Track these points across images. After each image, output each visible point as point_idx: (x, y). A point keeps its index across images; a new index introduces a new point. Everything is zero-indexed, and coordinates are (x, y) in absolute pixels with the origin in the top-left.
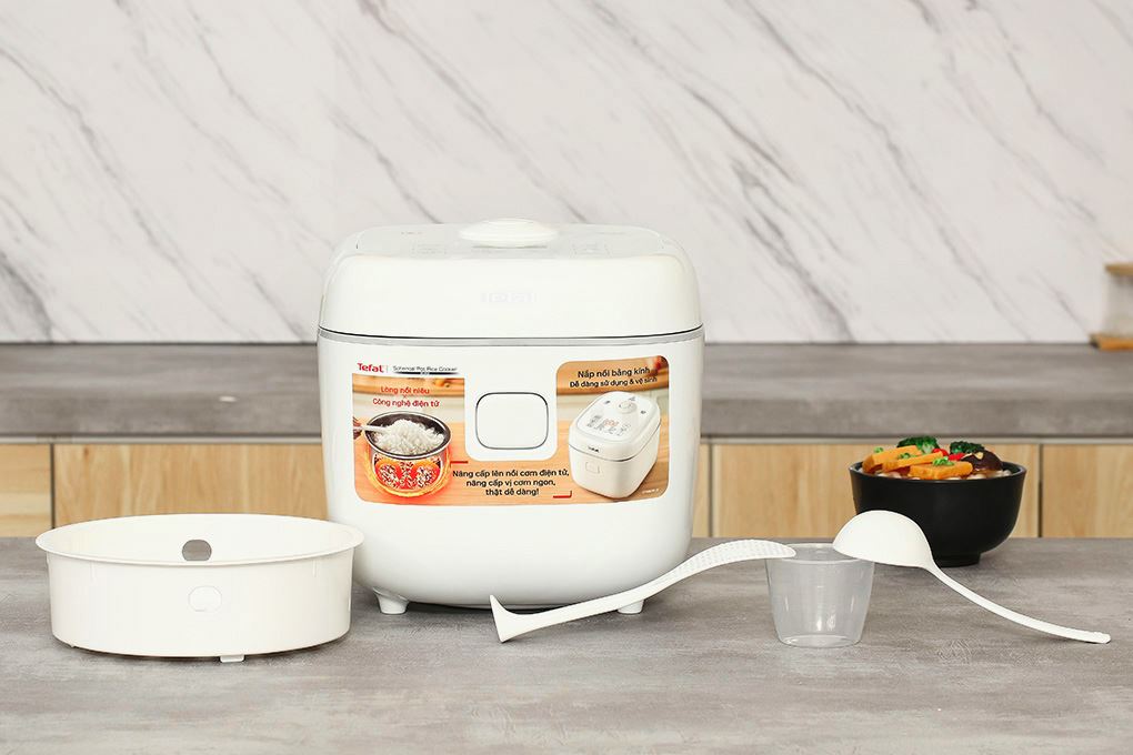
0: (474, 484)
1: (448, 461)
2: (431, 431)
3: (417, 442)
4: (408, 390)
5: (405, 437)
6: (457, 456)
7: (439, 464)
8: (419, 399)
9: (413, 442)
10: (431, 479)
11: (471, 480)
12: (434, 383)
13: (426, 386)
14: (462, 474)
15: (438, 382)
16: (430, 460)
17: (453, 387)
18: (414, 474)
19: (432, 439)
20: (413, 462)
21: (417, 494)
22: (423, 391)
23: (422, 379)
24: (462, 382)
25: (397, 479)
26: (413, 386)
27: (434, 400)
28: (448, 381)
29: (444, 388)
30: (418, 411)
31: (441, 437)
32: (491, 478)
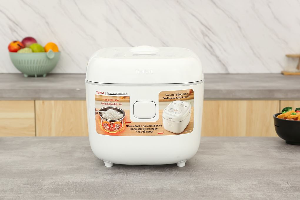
0: (133, 129)
1: (125, 122)
2: (119, 113)
3: (115, 116)
4: (112, 100)
5: (111, 115)
6: (127, 121)
7: (122, 123)
8: (116, 103)
9: (114, 116)
10: (119, 128)
11: (132, 128)
12: (120, 98)
13: (118, 99)
14: (129, 126)
15: (121, 98)
16: (119, 121)
17: (126, 99)
18: (114, 126)
19: (119, 115)
20: (114, 122)
21: (115, 132)
22: (116, 100)
23: (117, 97)
24: (129, 97)
25: (109, 128)
26: (114, 99)
27: (120, 103)
28: (124, 97)
29: (123, 99)
30: (115, 107)
31: (122, 115)
32: (138, 127)
